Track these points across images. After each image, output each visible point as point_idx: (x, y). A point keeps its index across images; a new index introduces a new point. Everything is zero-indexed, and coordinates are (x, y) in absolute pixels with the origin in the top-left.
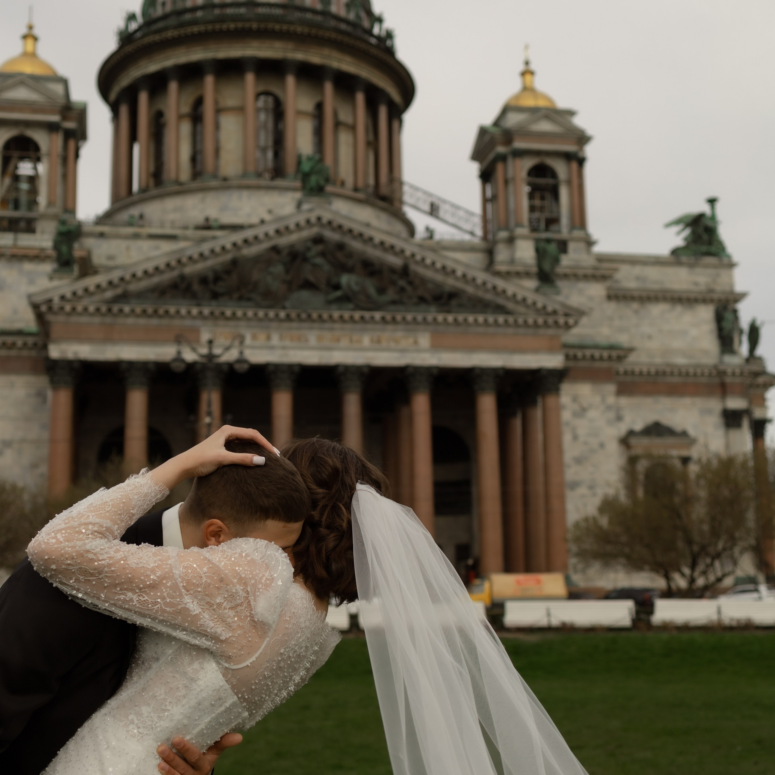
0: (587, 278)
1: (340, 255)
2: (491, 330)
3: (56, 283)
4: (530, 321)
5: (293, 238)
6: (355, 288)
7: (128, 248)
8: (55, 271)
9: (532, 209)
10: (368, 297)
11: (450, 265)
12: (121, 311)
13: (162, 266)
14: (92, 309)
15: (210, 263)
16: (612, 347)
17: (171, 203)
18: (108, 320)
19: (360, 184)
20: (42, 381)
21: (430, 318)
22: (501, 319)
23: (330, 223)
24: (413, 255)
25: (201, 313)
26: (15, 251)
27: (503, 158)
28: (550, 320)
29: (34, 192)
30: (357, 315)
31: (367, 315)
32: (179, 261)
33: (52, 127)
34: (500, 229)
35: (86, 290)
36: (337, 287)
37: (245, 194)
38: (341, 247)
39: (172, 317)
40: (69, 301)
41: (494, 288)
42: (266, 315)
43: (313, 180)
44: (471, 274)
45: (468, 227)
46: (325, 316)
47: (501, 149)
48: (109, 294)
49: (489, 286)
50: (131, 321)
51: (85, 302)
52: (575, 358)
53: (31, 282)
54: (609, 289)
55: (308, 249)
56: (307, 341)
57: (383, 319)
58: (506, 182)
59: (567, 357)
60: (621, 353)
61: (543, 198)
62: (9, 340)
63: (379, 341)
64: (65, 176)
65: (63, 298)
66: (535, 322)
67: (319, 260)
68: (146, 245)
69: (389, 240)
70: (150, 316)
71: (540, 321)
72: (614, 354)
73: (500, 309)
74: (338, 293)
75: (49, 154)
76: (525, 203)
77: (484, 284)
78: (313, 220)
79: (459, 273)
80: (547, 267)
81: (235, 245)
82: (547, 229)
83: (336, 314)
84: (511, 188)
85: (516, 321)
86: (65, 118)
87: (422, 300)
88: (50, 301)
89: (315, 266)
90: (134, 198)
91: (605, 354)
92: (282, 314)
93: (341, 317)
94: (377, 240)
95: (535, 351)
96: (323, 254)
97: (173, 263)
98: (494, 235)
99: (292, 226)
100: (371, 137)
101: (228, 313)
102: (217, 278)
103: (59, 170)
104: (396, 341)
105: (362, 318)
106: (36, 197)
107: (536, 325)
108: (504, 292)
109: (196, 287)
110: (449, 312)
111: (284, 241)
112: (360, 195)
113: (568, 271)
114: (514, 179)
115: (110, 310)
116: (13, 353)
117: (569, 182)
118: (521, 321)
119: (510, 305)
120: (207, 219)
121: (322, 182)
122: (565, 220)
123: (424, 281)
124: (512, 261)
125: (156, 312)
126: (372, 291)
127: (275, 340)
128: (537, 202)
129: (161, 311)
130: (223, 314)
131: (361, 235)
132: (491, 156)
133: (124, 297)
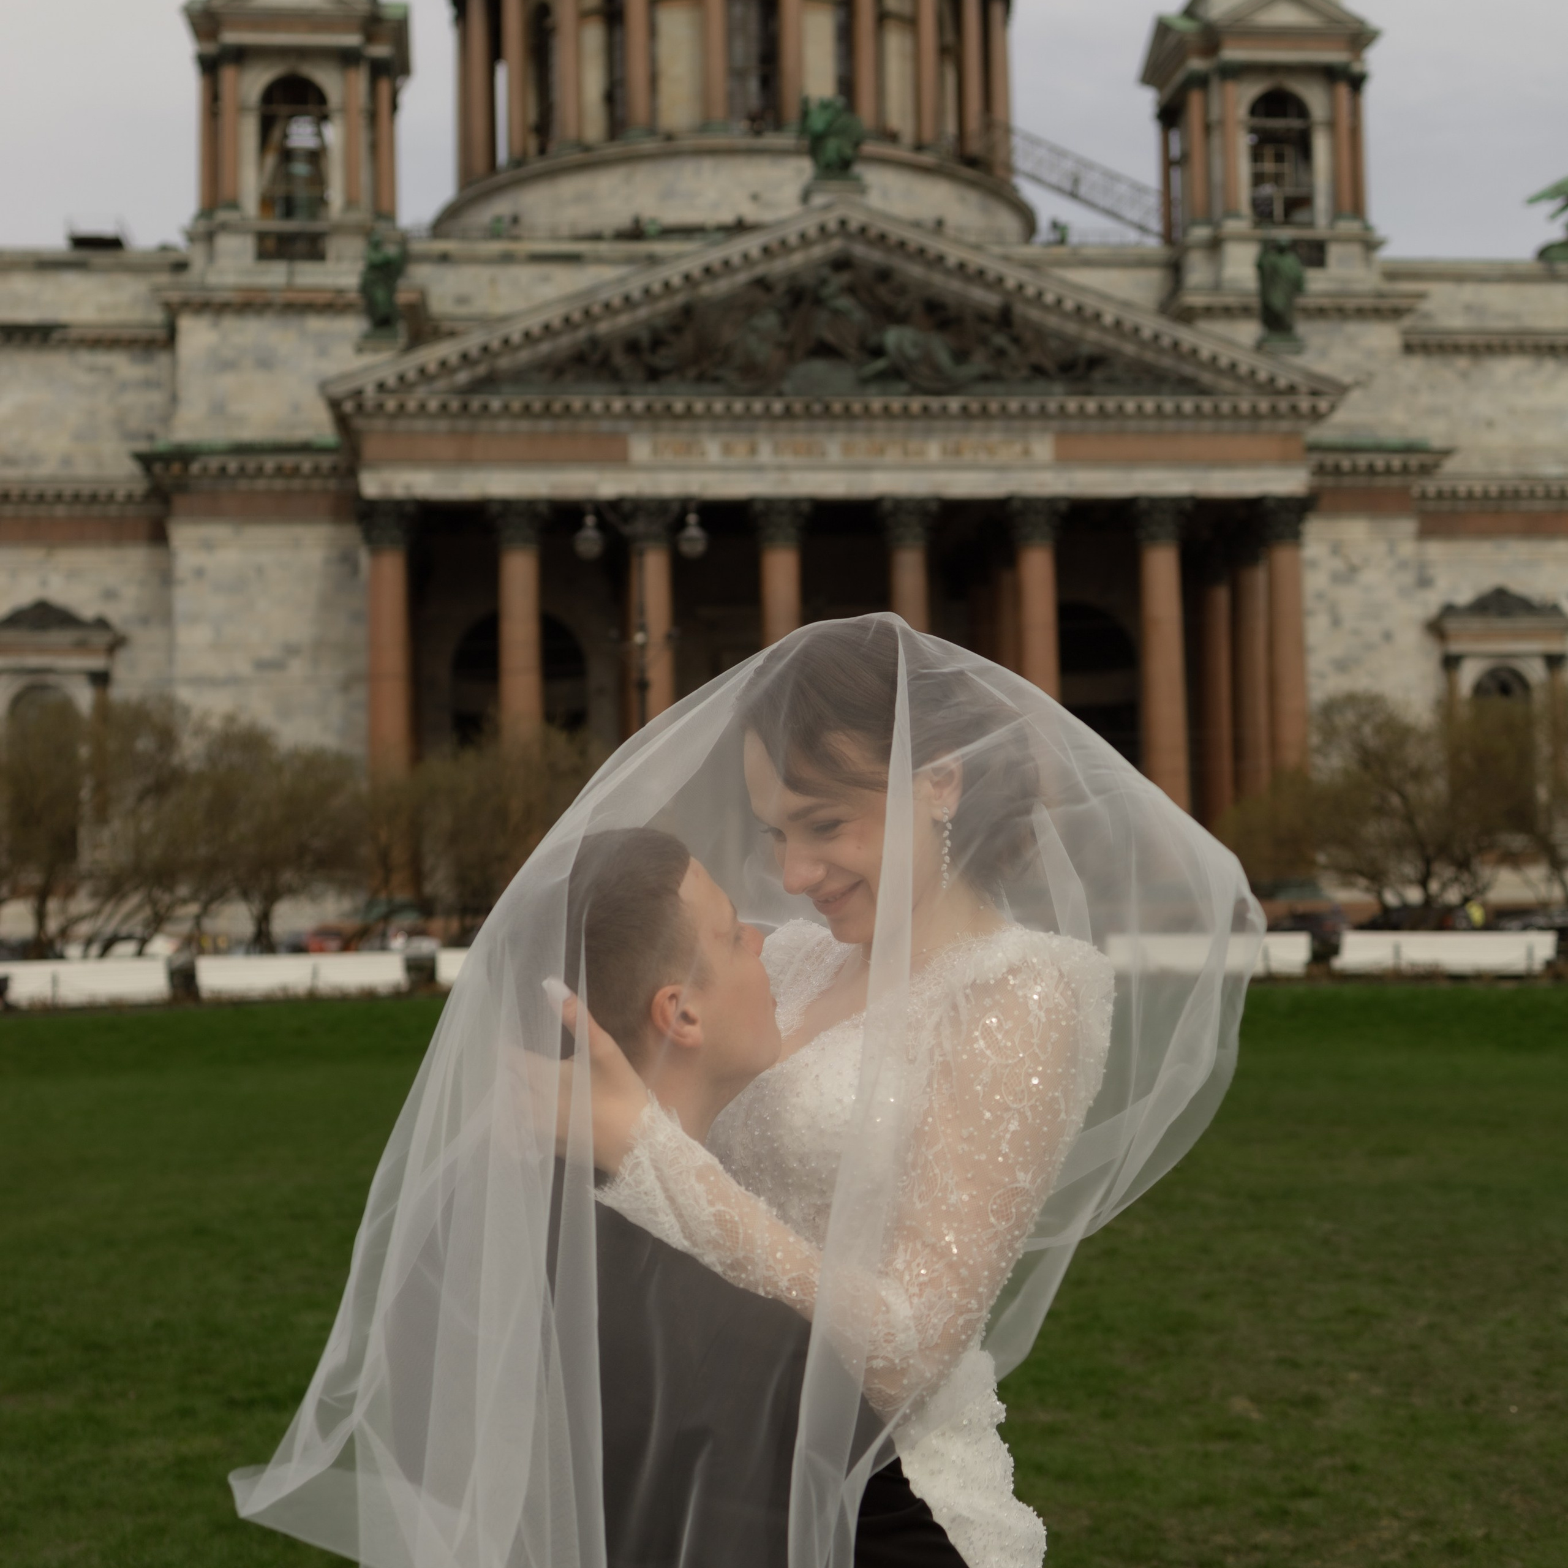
0: (1362, 314)
1: (882, 291)
2: (1170, 425)
3: (368, 359)
4: (1245, 406)
5: (797, 259)
6: (912, 353)
7: (493, 281)
8: (367, 337)
9: (1258, 179)
10: (936, 369)
11: (1091, 304)
12: (485, 408)
13: (557, 323)
14: (433, 405)
15: (643, 313)
16: (1409, 449)
17: (569, 186)
18: (463, 424)
19: (928, 135)
20: (351, 534)
21: (1052, 406)
22: (1188, 405)
23: (863, 230)
24: (1020, 287)
25: (628, 408)
26: (291, 296)
27: (1201, 81)
28: (1283, 405)
29: (318, 179)
30: (916, 404)
31: (934, 403)
32: (587, 313)
33: (347, 58)
34: (1194, 223)
35: (422, 371)
36: (878, 352)
37: (707, 165)
38: (884, 275)
39: (577, 417)
40: (393, 392)
41: (1176, 345)
42: (748, 408)
43: (832, 147)
44: (1130, 319)
45: (1134, 215)
46: (857, 407)
47: (1196, 64)
48: (463, 377)
49: (1166, 341)
50: (503, 425)
51: (421, 392)
52: (1337, 470)
53: (323, 352)
54: (1406, 333)
55: (823, 282)
56: (823, 454)
57: (965, 409)
58: (1207, 129)
59: (1320, 470)
60: (1427, 459)
61: (1279, 158)
62: (289, 461)
63: (958, 452)
64: (374, 147)
65: (381, 387)
66: (1254, 409)
67: (844, 302)
68: (525, 273)
69: (975, 260)
70: (538, 417)
71: (1264, 405)
72: (1414, 461)
73: (1188, 385)
74: (880, 364)
75: (344, 110)
76: (1244, 168)
77: (1156, 337)
78: (832, 226)
79: (1108, 319)
80: (1278, 300)
81: (687, 278)
82: (1287, 220)
83: (877, 404)
84: (1216, 141)
85: (1216, 408)
86: (370, 38)
87: (1038, 371)
88: (358, 393)
89: (837, 313)
90: (501, 178)
91: (1396, 462)
92: (778, 406)
93: (886, 409)
94: (952, 261)
95: (1254, 463)
96: (851, 290)
97: (577, 316)
98: (1185, 232)
99: (793, 239)
100: (950, 38)
101: (679, 406)
102: (657, 342)
103: (363, 138)
104: (990, 450)
105: (926, 409)
106: (322, 192)
107: (1255, 414)
108: (1194, 352)
109: (620, 359)
110: (1088, 393)
111: (778, 267)
112: (927, 159)
113: (1325, 302)
114: (1222, 123)
115: (465, 407)
116: (297, 484)
117: (1332, 125)
118: (1225, 406)
119: (1206, 378)
120: (637, 221)
121: (848, 151)
122: (1322, 202)
123: (1041, 333)
124: (1217, 286)
125: (547, 408)
126: (943, 357)
127: (765, 454)
128: (1269, 166)
129: (557, 407)
130: (668, 408)
131: (921, 251)
132: (1178, 77)
133: (488, 383)
